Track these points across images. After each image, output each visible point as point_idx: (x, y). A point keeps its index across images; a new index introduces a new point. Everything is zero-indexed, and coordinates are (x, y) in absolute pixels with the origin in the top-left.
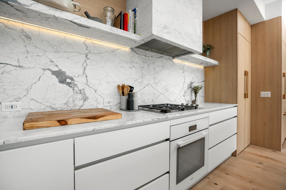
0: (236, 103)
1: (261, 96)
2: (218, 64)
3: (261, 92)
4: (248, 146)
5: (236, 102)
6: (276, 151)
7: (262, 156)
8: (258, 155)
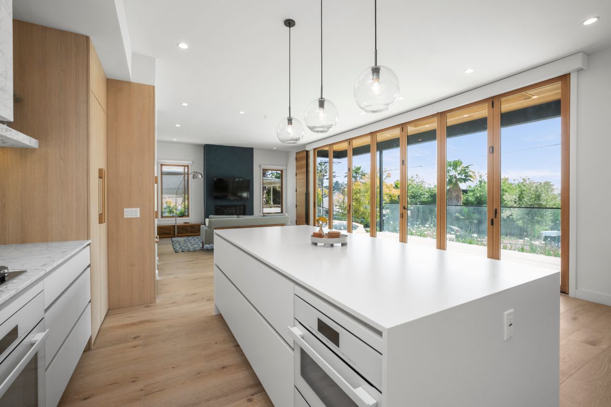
0: (88, 239)
1: (125, 217)
2: (37, 147)
3: (125, 209)
4: (106, 316)
5: (86, 237)
6: (149, 306)
7: (134, 324)
8: (127, 325)
